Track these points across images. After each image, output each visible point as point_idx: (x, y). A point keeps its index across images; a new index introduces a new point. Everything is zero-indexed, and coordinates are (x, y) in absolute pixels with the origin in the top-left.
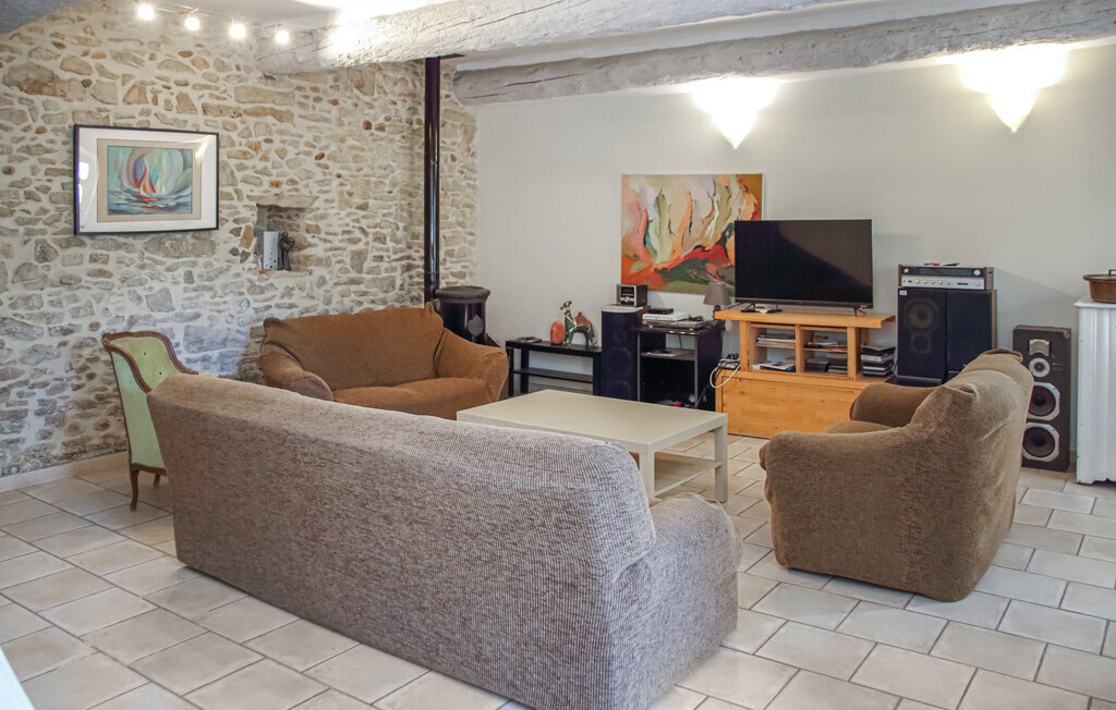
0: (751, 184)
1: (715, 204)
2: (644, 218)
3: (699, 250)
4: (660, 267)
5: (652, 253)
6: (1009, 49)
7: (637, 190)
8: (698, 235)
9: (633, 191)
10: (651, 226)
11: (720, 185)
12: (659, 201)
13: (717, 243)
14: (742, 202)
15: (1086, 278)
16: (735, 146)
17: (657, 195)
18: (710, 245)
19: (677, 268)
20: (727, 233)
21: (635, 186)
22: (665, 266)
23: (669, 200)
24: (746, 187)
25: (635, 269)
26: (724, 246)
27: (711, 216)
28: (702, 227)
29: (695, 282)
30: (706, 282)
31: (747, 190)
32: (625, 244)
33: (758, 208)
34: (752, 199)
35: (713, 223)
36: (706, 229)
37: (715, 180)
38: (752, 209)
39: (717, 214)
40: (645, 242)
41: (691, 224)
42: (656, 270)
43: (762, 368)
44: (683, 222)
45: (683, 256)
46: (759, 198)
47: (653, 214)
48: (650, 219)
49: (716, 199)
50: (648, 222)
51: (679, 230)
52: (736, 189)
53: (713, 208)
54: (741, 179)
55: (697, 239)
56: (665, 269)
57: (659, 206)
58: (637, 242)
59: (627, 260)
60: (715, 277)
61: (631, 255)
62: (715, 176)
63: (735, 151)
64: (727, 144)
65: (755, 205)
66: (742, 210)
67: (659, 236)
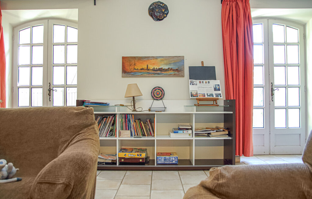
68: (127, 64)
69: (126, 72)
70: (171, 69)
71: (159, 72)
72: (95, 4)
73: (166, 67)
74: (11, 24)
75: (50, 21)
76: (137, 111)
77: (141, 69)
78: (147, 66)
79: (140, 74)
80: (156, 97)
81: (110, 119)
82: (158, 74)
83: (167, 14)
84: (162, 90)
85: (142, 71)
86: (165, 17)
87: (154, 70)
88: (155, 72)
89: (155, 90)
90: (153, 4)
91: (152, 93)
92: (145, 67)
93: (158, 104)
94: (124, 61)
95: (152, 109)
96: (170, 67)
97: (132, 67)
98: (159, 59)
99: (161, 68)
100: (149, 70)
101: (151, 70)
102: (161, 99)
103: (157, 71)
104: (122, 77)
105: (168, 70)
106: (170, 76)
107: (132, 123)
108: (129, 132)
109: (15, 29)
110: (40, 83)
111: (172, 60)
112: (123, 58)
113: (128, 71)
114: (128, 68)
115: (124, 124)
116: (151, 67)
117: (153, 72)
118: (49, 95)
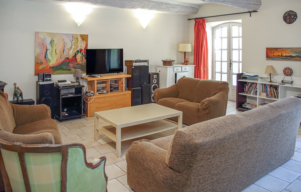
0: (84, 38)
1: (73, 44)
2: (45, 48)
3: (67, 59)
4: (52, 66)
5: (48, 61)
6: (143, 10)
7: (42, 38)
8: (67, 54)
9: (41, 38)
10: (48, 52)
11: (74, 37)
12: (52, 42)
13: (73, 57)
14: (82, 43)
15: (162, 61)
16: (79, 25)
17: (51, 40)
18: (71, 57)
19: (59, 66)
20: (77, 53)
21: (41, 36)
22: (54, 65)
23: (55, 42)
24: (83, 38)
25: (41, 67)
26: (76, 57)
27: (71, 47)
28: (68, 51)
29: (66, 70)
30: (70, 70)
31: (83, 40)
32: (36, 58)
33: (87, 45)
34: (85, 42)
35: (72, 50)
36: (69, 52)
37: (73, 36)
38: (85, 45)
39: (73, 47)
40: (45, 57)
41: (64, 50)
42: (50, 67)
43: (99, 93)
44: (61, 50)
45: (60, 62)
46: (87, 42)
47: (49, 47)
48: (48, 49)
49: (73, 42)
50: (47, 50)
51: (59, 53)
52: (80, 39)
53: (72, 45)
54: (82, 36)
55: (67, 55)
56: (53, 67)
57: (51, 44)
58: (42, 57)
59: (37, 64)
60: (72, 68)
61: (39, 62)
62: (73, 34)
63: (79, 27)
64: (76, 24)
65: (86, 44)
66: (81, 45)
67: (52, 55)
68: (269, 52)
69: (268, 57)
70: (298, 56)
71: (289, 58)
72: (251, 16)
73: (294, 55)
74: (211, 27)
75: (230, 24)
76: (272, 82)
77: (278, 56)
78: (282, 53)
79: (277, 59)
80: (287, 74)
81: (254, 85)
82: (289, 59)
83: (296, 19)
84: (291, 70)
85: (279, 57)
86: (294, 21)
87: (286, 56)
88: (286, 58)
89: (286, 70)
90: (286, 13)
91: (284, 71)
92: (280, 54)
93: (288, 79)
94: (267, 51)
95: (284, 81)
96: (297, 55)
97: (272, 54)
98: (289, 50)
99: (291, 56)
100: (282, 56)
101: (284, 56)
102: (290, 75)
103: (287, 57)
104: (266, 60)
105: (296, 57)
106: (297, 60)
107: (268, 89)
108: (265, 94)
109: (214, 29)
110: (226, 60)
111: (298, 50)
112: (267, 48)
113: (270, 57)
114: (270, 55)
115: (264, 89)
116: (284, 55)
117: (285, 58)
118: (230, 66)
